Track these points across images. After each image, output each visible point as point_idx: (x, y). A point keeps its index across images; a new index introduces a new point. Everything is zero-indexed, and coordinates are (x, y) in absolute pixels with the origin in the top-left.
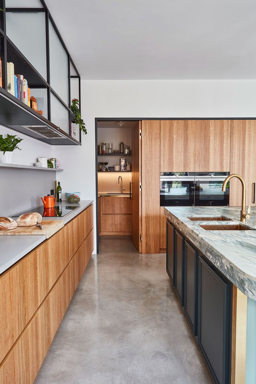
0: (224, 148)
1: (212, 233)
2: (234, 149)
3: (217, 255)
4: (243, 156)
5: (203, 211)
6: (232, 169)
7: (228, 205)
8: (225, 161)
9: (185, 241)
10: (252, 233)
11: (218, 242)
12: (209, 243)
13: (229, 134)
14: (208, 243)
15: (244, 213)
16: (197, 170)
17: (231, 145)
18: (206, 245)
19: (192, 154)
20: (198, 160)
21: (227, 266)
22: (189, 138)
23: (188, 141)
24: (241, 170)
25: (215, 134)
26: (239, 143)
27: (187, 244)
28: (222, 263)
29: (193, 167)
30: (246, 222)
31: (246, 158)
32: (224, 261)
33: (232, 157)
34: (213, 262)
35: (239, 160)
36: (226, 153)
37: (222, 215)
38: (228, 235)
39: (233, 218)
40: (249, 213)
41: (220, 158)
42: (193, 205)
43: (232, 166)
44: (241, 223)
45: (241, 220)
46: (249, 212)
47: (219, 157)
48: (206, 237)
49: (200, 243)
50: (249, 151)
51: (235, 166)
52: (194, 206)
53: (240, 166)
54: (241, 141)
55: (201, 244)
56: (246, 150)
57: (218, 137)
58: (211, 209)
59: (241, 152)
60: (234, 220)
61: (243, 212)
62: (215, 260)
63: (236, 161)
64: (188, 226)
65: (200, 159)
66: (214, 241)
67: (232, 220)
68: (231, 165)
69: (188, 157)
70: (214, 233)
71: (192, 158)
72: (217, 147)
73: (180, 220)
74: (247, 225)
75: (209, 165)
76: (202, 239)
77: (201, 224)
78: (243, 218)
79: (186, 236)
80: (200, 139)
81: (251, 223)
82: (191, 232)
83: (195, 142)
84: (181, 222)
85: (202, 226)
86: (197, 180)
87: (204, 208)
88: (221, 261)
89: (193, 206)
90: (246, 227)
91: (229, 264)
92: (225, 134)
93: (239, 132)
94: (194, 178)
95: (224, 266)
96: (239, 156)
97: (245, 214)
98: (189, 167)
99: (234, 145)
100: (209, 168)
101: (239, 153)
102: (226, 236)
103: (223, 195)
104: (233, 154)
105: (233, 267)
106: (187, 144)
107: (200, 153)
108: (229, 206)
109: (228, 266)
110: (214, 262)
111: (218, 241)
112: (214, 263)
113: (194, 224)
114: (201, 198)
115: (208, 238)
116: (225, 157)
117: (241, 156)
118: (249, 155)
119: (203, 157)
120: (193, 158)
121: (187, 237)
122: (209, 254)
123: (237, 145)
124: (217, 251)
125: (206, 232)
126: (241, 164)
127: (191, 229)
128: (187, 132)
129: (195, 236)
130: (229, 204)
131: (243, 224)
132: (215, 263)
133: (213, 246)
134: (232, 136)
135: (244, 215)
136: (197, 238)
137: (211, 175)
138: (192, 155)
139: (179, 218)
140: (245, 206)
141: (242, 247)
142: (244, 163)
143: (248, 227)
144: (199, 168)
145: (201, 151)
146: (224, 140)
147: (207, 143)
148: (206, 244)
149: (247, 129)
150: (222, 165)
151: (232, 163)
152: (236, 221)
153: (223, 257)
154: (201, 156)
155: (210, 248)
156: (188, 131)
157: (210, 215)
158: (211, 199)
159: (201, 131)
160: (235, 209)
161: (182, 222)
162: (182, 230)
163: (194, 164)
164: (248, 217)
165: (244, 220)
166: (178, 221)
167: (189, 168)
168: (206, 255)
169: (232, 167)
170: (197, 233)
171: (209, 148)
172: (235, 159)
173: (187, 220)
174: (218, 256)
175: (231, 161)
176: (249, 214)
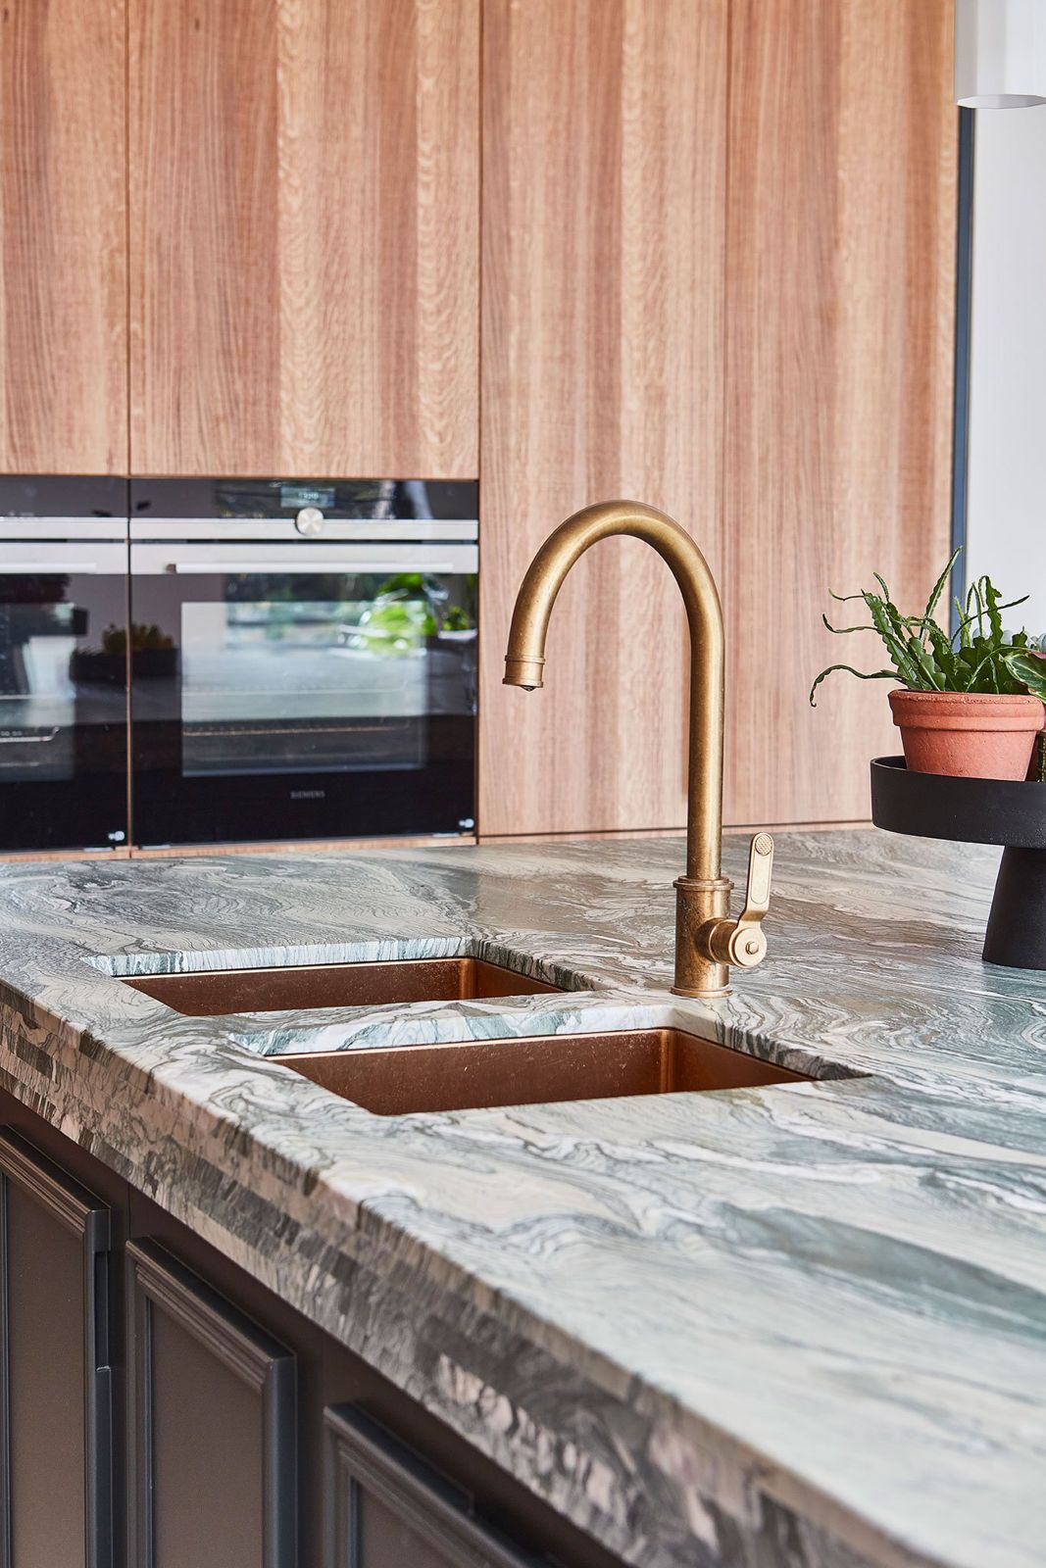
0: (425, 229)
1: (454, 1143)
2: (516, 245)
3: (575, 1385)
4: (598, 328)
5: (273, 905)
6: (505, 449)
7: (469, 823)
8: (429, 366)
9: (129, 1245)
10: (833, 1112)
11: (550, 1246)
12: (469, 1257)
13: (463, 93)
14: (456, 1257)
15: (712, 907)
16: (155, 460)
17: (492, 204)
18: (431, 1292)
19: (95, 273)
20: (158, 350)
21: (712, 1508)
22: (59, 96)
23: (53, 139)
24: (580, 457)
25: (334, 76)
26: (560, 191)
27: (151, 1276)
28: (649, 1470)
29: (112, 428)
30: (734, 999)
31: (624, 342)
32: (670, 1454)
33: (501, 330)
34: (523, 1472)
35: (567, 358)
36: (440, 286)
37: (479, 937)
38: (621, 1152)
39: (590, 961)
40: (764, 907)
41: (385, 333)
42: (119, 836)
43: (505, 418)
44: (689, 1006)
45: (685, 982)
46: (759, 901)
47: (372, 318)
48: (411, 1190)
49: (344, 1269)
50: (657, 268)
51: (524, 425)
52: (123, 843)
53: (572, 422)
54: (584, 168)
55: (361, 1275)
56: (625, 260)
57: (360, 112)
58: (336, 877)
59: (582, 276)
60: (608, 982)
61: (698, 892)
62: (558, 1451)
63: (536, 372)
64: (178, 1086)
65: (179, 338)
66: (502, 1236)
67: (583, 984)
68: (493, 409)
69: (59, 312)
70: (475, 1147)
71: (100, 324)
72: (353, 213)
73: (57, 1013)
74: (751, 1025)
75: (274, 404)
76: (368, 1219)
77: (296, 1048)
78: (698, 958)
79: (148, 1191)
80: (178, 122)
81: (777, 1002)
82: (214, 1151)
83: (121, 148)
84: (74, 1043)
85: (321, 1072)
86: (149, 562)
87: (265, 868)
88: (641, 1455)
89: (114, 844)
90: (745, 1048)
91: (738, 1478)
92: (427, 84)
93: (565, 78)
94: (121, 541)
95: (676, 1509)
96: (567, 316)
97: (718, 914)
98: (70, 417)
99: (515, 204)
100: (271, 441)
101: (567, 293)
102: (601, 1164)
103: (414, 719)
104: (506, 301)
105: (791, 1518)
106: (40, 160)
107: (179, 269)
108: (474, 831)
109: (732, 1505)
110: (546, 1463)
111: (553, 1227)
112: (546, 1480)
113: (222, 1048)
114: (195, 763)
115: (437, 1206)
116: (428, 328)
117: (580, 322)
118: (654, 307)
119: (212, 315)
120: (112, 325)
121: (161, 1199)
122: (468, 1387)
123: (539, 205)
124: (574, 1345)
125: (391, 1133)
126: (582, 406)
127: (219, 1112)
128: (36, 34)
129: (269, 1189)
130: (472, 811)
131: (712, 1016)
132: (560, 1483)
133: (515, 1289)
134: (497, 110)
135: (710, 924)
136: (296, 1207)
137: (293, 513)
138: (95, 283)
139: (41, 1000)
140: (721, 827)
141: (808, 1271)
142: (606, 393)
143: (765, 1047)
144: (178, 435)
145: (189, 252)
146: (424, 147)
147: (249, 166)
148: (435, 1273)
149: (632, 51)
150: (399, 404)
151: (503, 392)
152: (634, 990)
153: (665, 1407)
154: (192, 303)
155: (485, 1321)
156: (52, 25)
157: (355, 940)
158: (285, 764)
159: (184, 28)
160: (574, 867)
161: (86, 1038)
162: (86, 1134)
163: (113, 392)
164: (750, 938)
165: (712, 975)
166: (33, 1025)
167: (70, 431)
168: (435, 1391)
169: (504, 432)
170: (304, 1157)
171: (274, 225)
172: (522, 345)
173: (137, 1014)
174: (599, 1400)
175: (488, 372)
176: (759, 916)
